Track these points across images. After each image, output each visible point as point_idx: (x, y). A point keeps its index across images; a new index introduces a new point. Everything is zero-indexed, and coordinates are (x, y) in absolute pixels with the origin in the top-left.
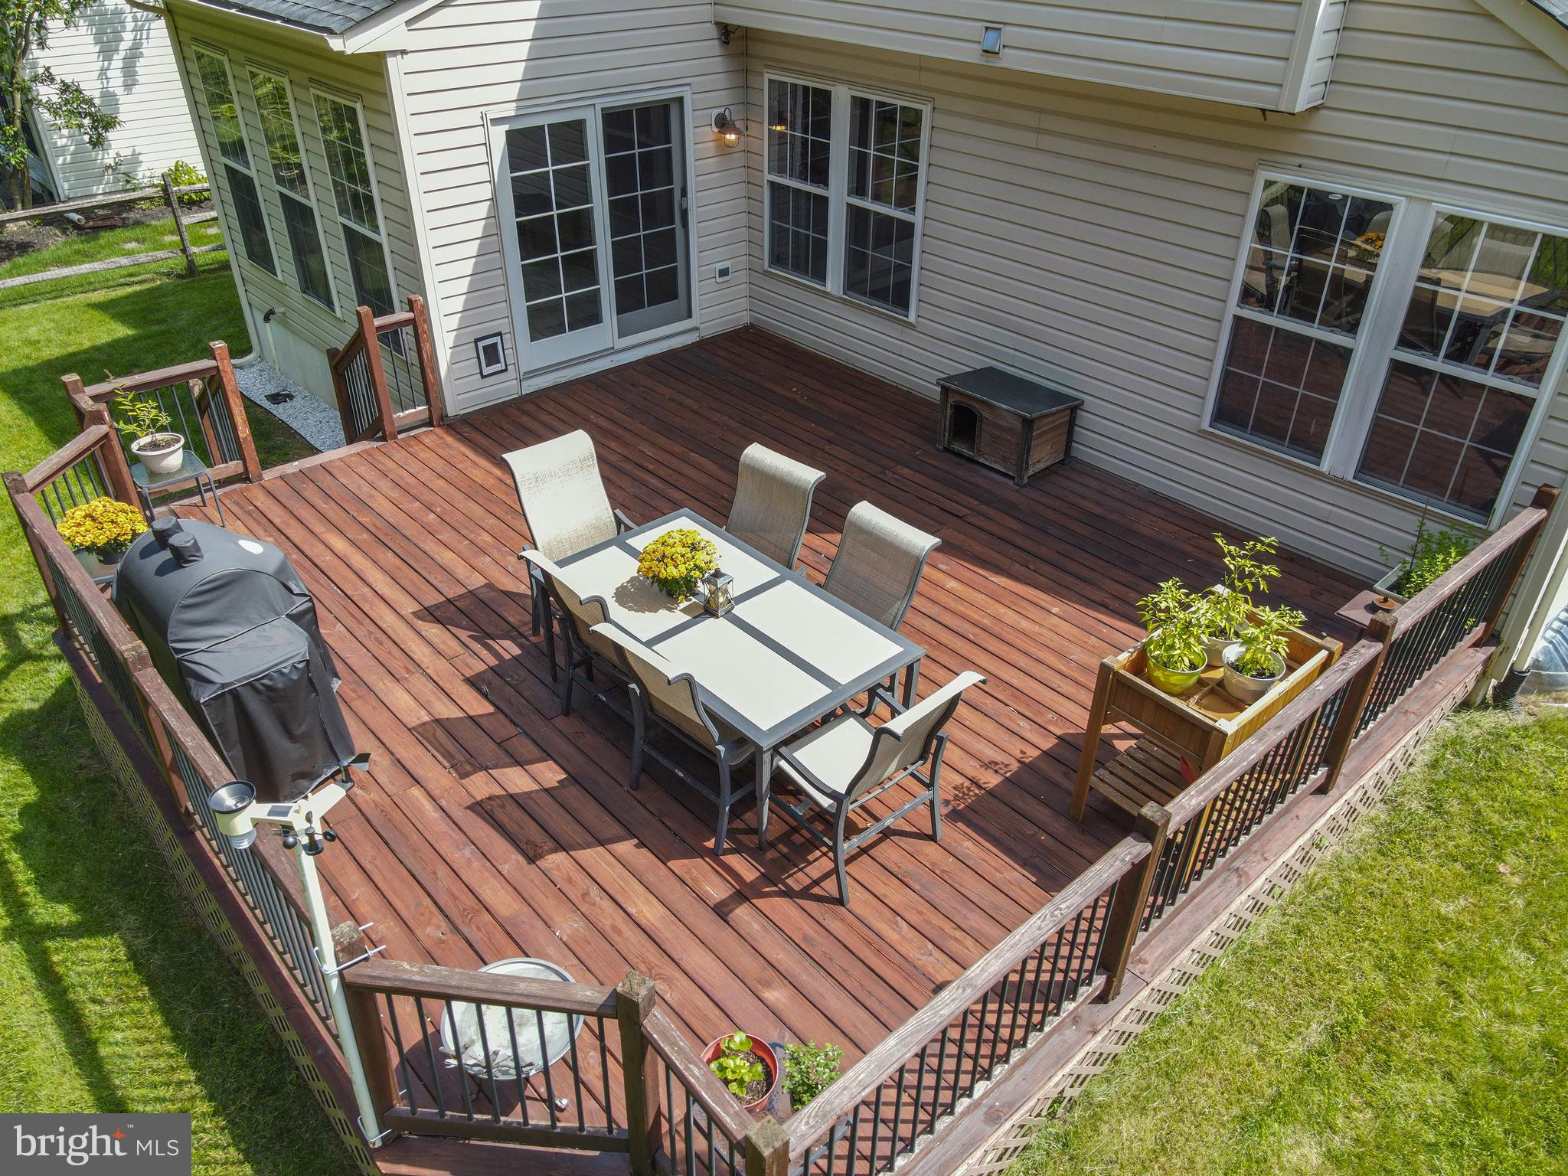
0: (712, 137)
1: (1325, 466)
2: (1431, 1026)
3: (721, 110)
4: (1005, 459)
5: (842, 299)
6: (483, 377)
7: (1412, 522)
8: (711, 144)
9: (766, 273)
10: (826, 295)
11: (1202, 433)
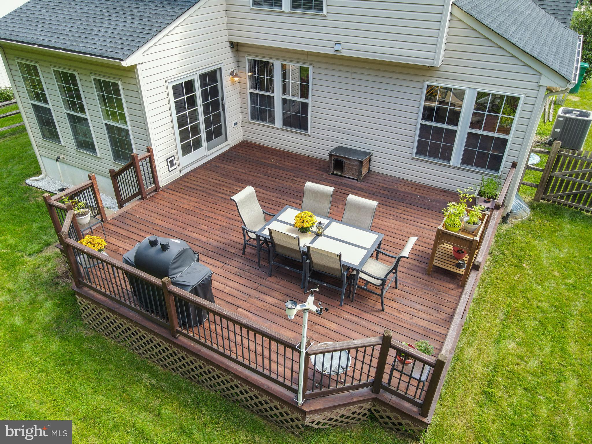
0: (230, 79)
1: (452, 163)
2: (526, 308)
3: (232, 70)
4: (353, 174)
5: (281, 129)
6: (170, 172)
7: (480, 177)
8: (230, 82)
9: (250, 123)
10: (275, 128)
11: (413, 159)
